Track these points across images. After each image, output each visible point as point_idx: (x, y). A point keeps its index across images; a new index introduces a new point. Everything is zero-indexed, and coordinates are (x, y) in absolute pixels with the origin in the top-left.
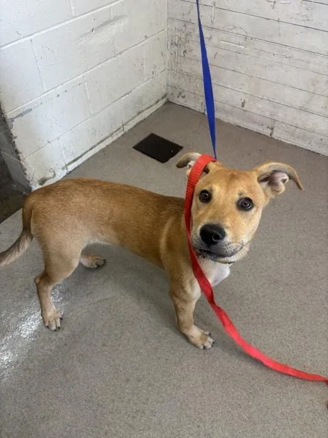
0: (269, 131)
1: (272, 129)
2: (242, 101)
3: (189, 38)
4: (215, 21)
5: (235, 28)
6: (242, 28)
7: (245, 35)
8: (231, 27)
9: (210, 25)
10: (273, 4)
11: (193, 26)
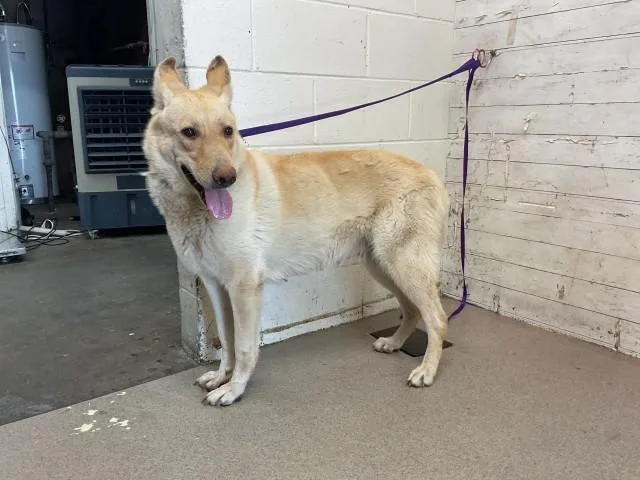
0: (613, 340)
1: (618, 335)
2: (560, 288)
3: (472, 204)
4: (510, 178)
5: (539, 183)
6: (548, 183)
7: (554, 190)
8: (533, 184)
9: (502, 184)
10: (591, 147)
11: (479, 188)
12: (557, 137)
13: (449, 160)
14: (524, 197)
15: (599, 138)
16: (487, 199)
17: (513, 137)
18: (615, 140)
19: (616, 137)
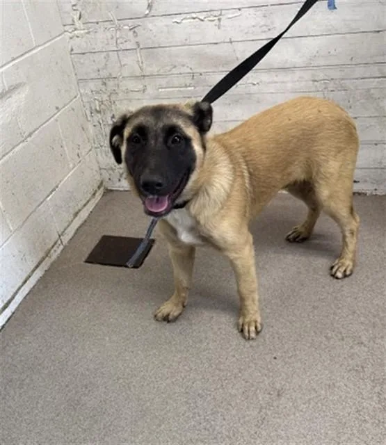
3: (113, 98)
4: (144, 66)
5: (175, 67)
6: (183, 66)
7: (191, 71)
8: (168, 68)
9: (138, 73)
10: (217, 22)
11: (116, 82)
12: (184, 16)
13: (72, 56)
14: (163, 82)
15: (223, 12)
16: (127, 91)
17: (137, 22)
18: (239, 13)
19: (239, 9)
